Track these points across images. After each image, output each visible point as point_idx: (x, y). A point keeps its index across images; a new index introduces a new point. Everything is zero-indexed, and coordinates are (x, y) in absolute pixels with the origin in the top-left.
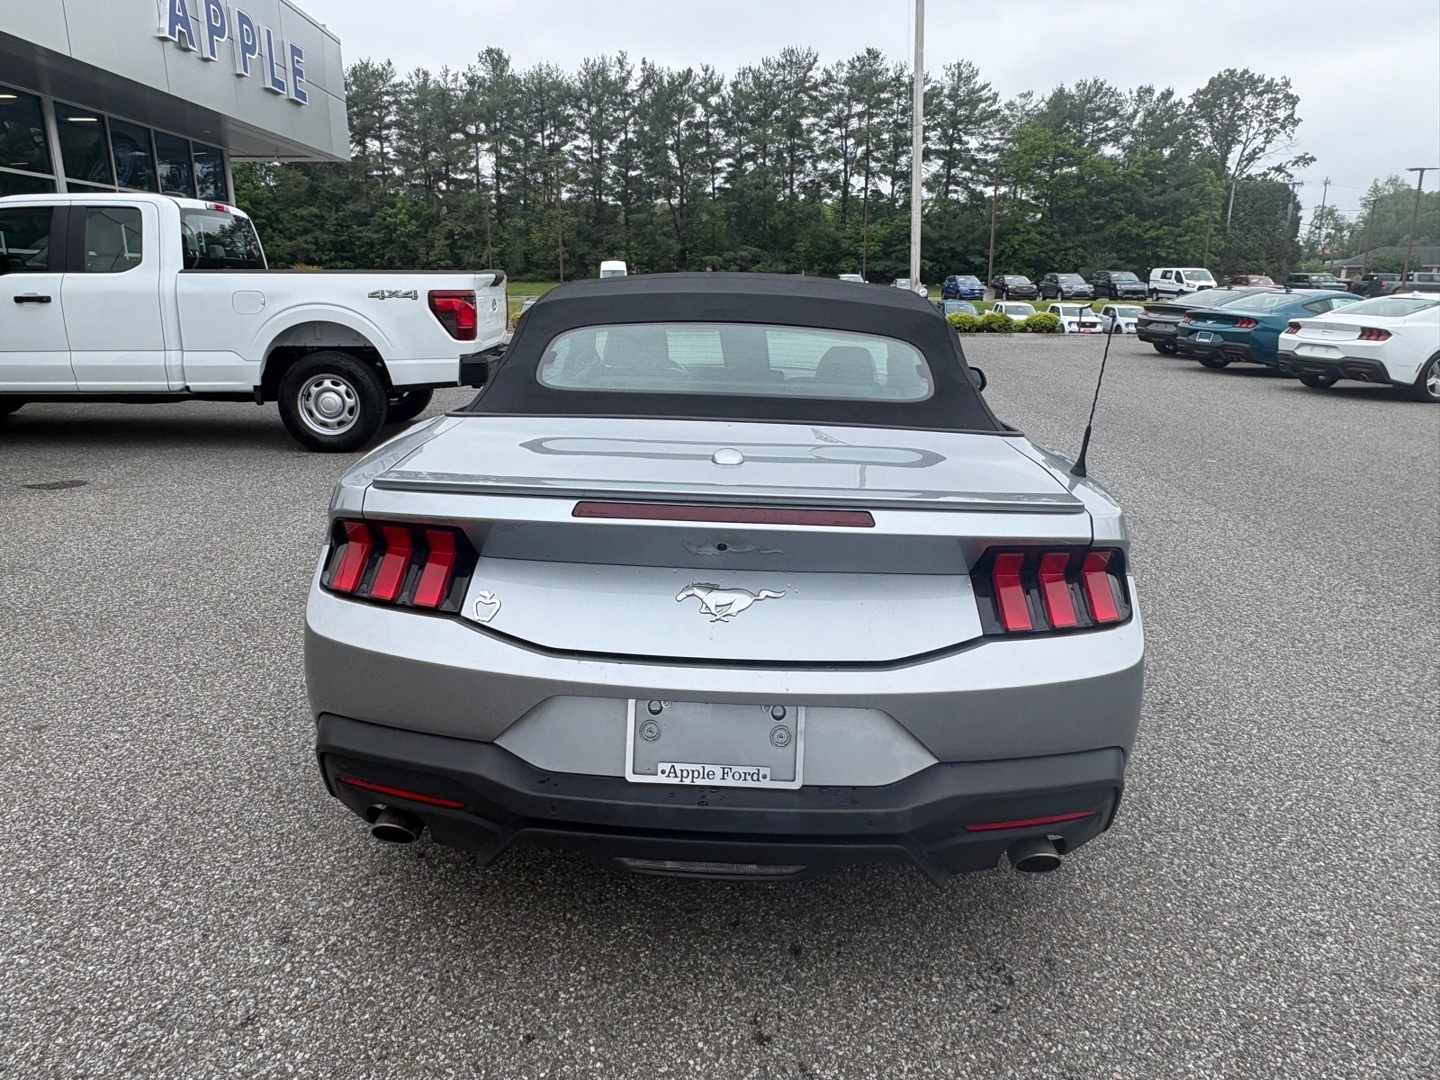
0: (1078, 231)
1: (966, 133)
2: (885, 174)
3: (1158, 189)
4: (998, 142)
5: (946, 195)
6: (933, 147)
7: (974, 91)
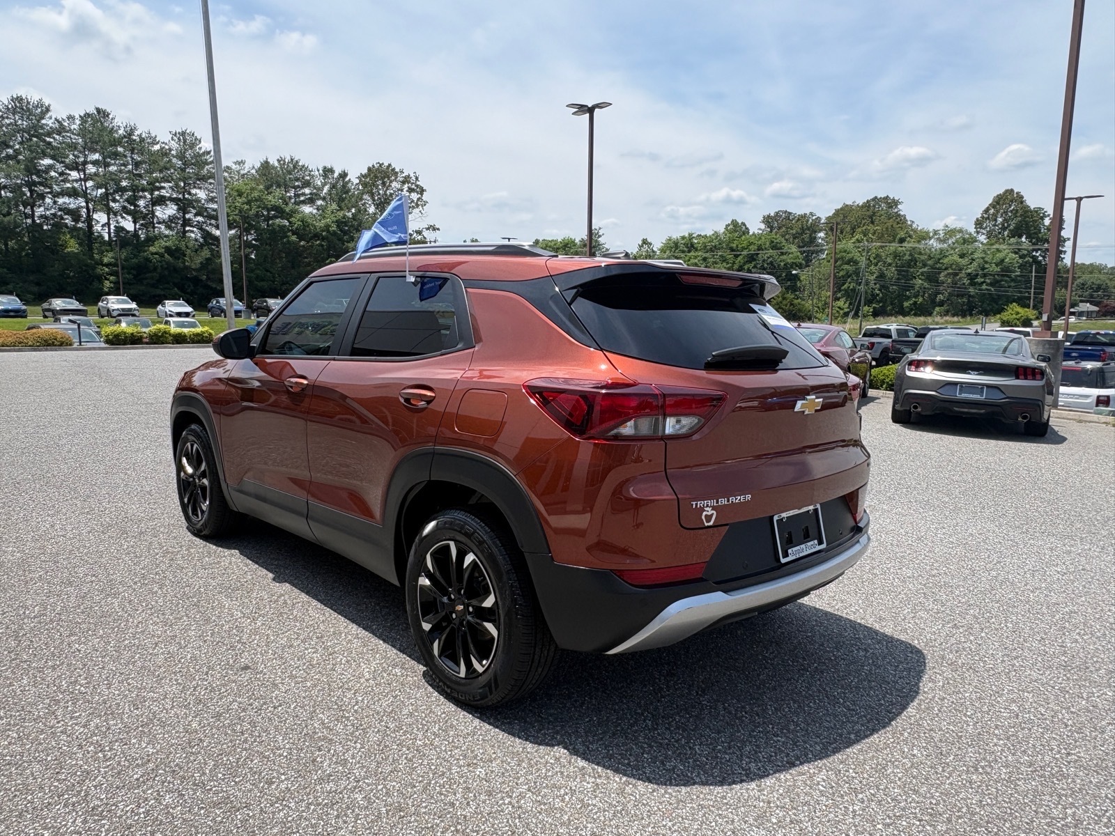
1: (195, 187)
2: (127, 213)
5: (184, 235)
6: (167, 195)
7: (199, 155)
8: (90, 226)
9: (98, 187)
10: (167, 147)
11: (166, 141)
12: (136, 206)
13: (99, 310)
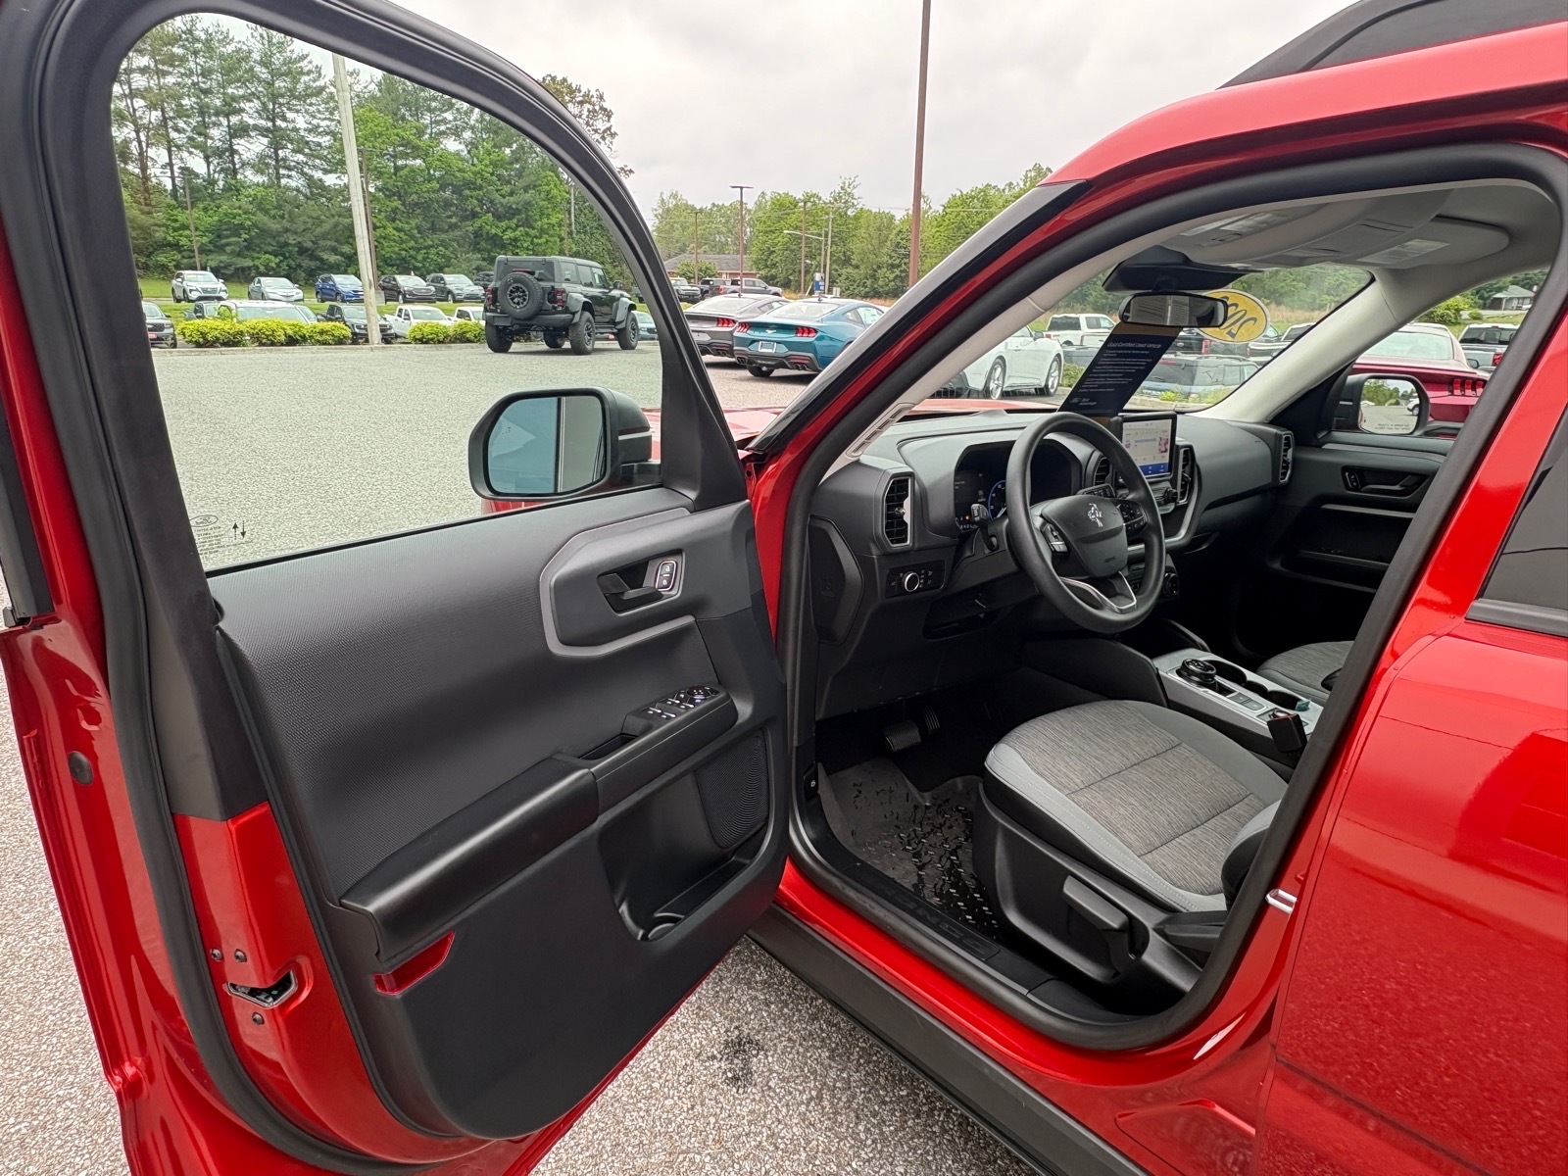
0: (434, 229)
1: (289, 109)
2: (195, 147)
3: (507, 189)
4: (327, 122)
5: (279, 182)
6: (251, 122)
7: (289, 62)
8: (144, 168)
9: (152, 107)
10: (245, 48)
11: (243, 39)
12: (207, 136)
13: (173, 290)
